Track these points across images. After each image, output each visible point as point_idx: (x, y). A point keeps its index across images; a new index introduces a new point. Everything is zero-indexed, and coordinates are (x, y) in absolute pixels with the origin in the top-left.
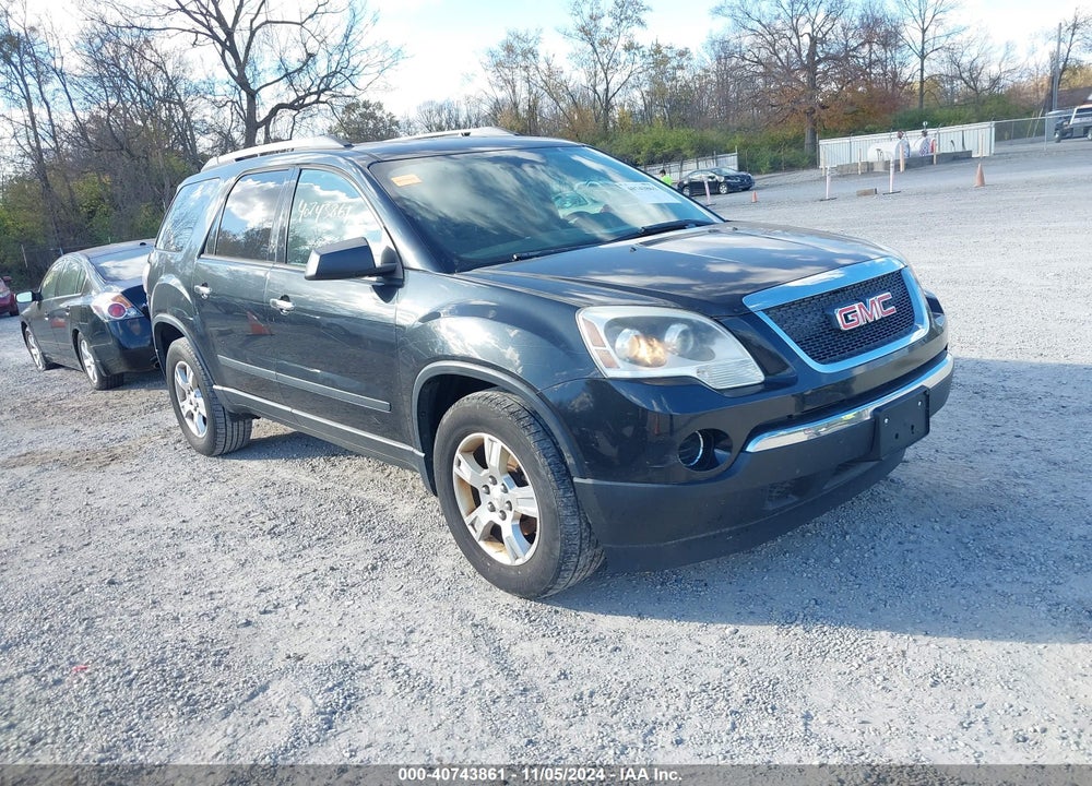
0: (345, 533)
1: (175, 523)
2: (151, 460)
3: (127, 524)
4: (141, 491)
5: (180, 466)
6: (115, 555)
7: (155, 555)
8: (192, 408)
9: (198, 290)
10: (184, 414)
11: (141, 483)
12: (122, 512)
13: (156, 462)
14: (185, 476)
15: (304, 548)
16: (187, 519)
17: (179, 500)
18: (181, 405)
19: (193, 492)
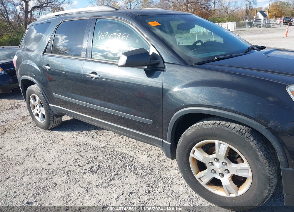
0: (125, 171)
1: (45, 165)
2: (22, 131)
3: (23, 166)
4: (23, 147)
5: (35, 134)
6: (23, 184)
7: (43, 185)
8: (38, 112)
9: (45, 67)
10: (34, 114)
11: (22, 143)
12: (19, 159)
13: (24, 133)
14: (39, 140)
15: (111, 180)
16: (50, 163)
17: (42, 152)
18: (33, 111)
19: (47, 149)
